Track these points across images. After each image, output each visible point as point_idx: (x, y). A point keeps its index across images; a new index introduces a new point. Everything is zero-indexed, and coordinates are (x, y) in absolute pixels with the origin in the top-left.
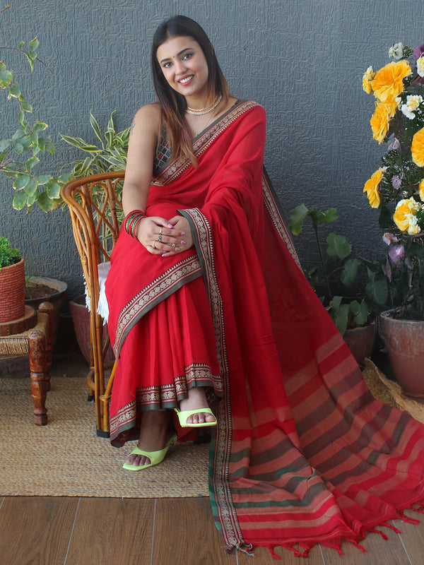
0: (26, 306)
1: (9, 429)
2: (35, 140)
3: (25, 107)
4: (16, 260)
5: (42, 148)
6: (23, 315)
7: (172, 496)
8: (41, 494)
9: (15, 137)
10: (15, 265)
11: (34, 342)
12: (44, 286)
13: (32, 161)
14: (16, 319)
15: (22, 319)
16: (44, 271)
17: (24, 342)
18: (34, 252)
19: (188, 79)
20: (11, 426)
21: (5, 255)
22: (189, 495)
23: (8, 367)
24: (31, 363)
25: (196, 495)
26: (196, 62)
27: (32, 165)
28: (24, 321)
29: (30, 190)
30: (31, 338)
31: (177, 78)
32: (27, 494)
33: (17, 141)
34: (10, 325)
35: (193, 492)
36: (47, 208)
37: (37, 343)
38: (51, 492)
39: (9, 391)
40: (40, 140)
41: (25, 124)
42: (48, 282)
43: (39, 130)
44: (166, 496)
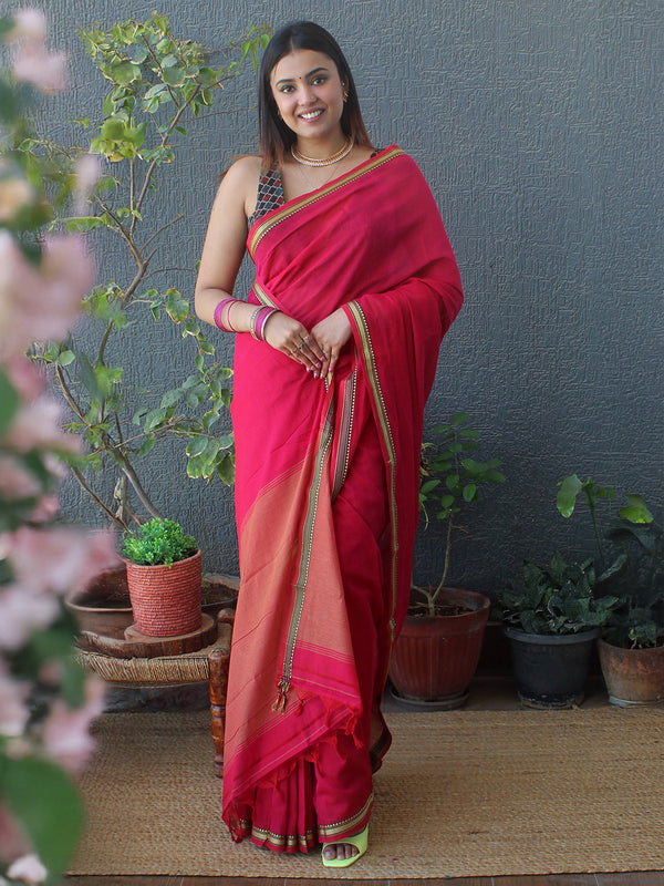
0: (204, 615)
1: (181, 782)
2: (216, 391)
3: (205, 348)
4: (191, 552)
5: (225, 401)
6: (199, 627)
7: (409, 876)
8: (231, 875)
9: (186, 385)
10: (190, 559)
11: (217, 664)
12: (221, 586)
13: (209, 416)
14: (191, 631)
15: (198, 632)
16: (221, 565)
17: (203, 663)
18: (207, 539)
19: (316, 114)
20: (184, 779)
21: (176, 546)
22: (433, 876)
23: (174, 698)
24: (212, 693)
25: (441, 876)
26: (331, 91)
27: (211, 422)
28: (201, 635)
29: (208, 456)
30: (212, 658)
31: (299, 111)
32: (212, 874)
33: (190, 390)
34: (183, 640)
35: (437, 871)
36: (229, 479)
37: (220, 665)
38: (244, 871)
39: (176, 729)
40: (224, 392)
41: (204, 370)
42: (226, 579)
43: (222, 378)
44: (402, 876)
